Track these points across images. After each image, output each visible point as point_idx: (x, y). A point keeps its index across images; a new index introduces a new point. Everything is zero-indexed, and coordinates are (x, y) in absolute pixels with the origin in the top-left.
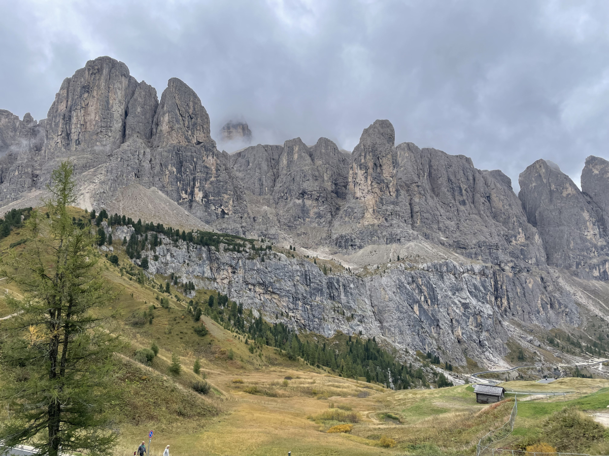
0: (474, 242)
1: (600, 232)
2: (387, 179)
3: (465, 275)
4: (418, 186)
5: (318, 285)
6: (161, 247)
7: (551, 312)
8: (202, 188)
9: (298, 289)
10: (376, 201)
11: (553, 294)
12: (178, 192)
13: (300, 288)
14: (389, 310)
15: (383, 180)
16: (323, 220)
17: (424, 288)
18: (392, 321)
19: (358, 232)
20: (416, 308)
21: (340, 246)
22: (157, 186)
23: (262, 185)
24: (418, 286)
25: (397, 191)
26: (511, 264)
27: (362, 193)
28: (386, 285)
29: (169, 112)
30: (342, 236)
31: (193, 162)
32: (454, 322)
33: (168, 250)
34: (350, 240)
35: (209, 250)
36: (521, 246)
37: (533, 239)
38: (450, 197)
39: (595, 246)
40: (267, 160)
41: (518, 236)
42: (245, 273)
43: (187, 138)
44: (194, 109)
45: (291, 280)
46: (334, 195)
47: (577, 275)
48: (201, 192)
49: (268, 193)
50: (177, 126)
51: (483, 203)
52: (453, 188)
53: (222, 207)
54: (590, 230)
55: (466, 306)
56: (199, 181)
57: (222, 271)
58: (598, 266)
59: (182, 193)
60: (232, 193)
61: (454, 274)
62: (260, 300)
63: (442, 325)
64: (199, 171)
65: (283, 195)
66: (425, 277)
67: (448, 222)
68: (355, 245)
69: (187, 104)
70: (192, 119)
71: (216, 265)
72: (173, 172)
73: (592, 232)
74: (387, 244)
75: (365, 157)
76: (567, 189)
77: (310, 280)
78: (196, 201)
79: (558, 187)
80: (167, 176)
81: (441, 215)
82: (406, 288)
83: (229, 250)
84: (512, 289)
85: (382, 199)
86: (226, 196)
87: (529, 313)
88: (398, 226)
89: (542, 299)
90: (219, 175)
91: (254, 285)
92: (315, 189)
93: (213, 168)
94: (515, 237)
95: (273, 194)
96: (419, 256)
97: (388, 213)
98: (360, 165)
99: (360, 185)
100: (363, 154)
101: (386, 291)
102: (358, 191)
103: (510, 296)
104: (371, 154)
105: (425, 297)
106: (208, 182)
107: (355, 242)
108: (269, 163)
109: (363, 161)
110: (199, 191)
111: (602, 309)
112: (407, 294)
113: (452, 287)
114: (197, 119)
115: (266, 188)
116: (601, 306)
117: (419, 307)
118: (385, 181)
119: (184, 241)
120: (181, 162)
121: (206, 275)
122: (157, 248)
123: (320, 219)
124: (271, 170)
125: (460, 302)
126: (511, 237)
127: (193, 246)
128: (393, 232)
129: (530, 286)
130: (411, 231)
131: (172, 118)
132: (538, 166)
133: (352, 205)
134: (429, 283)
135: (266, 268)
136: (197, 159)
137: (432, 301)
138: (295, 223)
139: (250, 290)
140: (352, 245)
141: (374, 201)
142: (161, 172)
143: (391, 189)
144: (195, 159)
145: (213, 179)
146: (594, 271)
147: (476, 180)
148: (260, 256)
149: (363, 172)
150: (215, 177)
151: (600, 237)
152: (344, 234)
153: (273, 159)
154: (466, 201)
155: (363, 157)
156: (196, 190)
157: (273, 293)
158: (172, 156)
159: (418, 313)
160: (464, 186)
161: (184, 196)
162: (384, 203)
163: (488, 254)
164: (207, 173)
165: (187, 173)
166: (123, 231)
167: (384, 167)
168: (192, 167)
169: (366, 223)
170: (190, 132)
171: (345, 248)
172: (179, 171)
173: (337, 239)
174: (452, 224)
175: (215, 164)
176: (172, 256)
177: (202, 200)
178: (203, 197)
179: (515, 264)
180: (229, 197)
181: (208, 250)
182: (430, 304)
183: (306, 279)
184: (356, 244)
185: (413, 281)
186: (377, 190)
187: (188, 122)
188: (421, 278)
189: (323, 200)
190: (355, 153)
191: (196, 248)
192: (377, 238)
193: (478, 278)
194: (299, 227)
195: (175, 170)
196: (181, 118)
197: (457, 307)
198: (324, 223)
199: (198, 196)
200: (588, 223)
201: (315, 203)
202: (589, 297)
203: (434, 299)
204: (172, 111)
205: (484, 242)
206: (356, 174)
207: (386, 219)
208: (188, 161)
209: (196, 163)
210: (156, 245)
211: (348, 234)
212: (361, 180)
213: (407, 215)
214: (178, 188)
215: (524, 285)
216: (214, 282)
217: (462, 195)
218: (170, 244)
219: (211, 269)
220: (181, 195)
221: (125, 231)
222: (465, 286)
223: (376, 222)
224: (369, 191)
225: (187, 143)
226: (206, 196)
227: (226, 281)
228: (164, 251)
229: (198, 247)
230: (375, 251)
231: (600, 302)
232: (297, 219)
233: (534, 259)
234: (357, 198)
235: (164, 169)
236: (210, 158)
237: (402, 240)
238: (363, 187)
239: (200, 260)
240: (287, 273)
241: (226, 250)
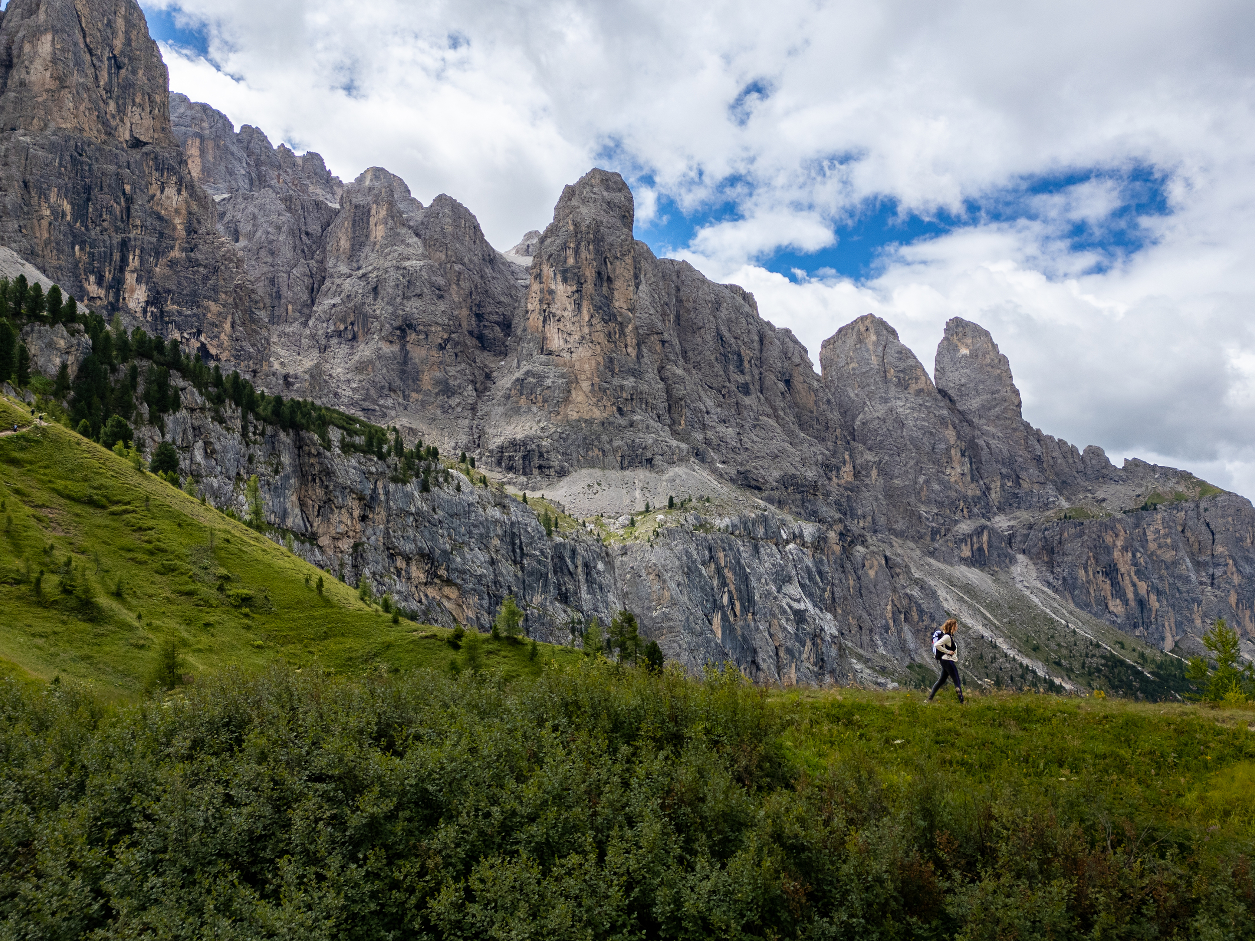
0: (776, 474)
1: (972, 470)
2: (621, 314)
3: (791, 546)
4: (663, 342)
5: (539, 562)
6: (178, 415)
7: (906, 628)
8: (144, 276)
9: (501, 574)
10: (598, 364)
11: (908, 591)
12: (76, 276)
13: (504, 571)
14: (671, 627)
15: (615, 316)
16: (454, 401)
17: (729, 574)
18: (678, 655)
19: (556, 437)
20: (717, 619)
21: (510, 469)
22: (13, 245)
23: (279, 296)
24: (719, 571)
25: (638, 345)
26: (839, 527)
27: (566, 341)
28: (663, 566)
29: (55, 31)
30: (514, 444)
31: (120, 194)
32: (782, 654)
33: (197, 430)
34: (537, 454)
35: (300, 445)
36: (846, 489)
37: (868, 476)
38: (722, 373)
39: (965, 498)
40: (291, 232)
41: (843, 469)
42: (388, 522)
43: (105, 123)
44: (128, 42)
45: (482, 546)
46: (475, 342)
47: (932, 554)
48: (144, 287)
49: (295, 319)
50: (76, 78)
51: (782, 393)
52: (725, 356)
53: (202, 339)
54: (955, 465)
55: (800, 617)
56: (137, 252)
57: (336, 511)
58: (971, 536)
59: (87, 279)
60: (231, 300)
61: (777, 545)
62: (420, 601)
63: (764, 660)
64: (139, 223)
65: (342, 327)
66: (731, 549)
67: (721, 429)
68: (549, 468)
69: (109, 21)
70: (119, 67)
71: (320, 492)
72: (64, 214)
73: (959, 470)
74: (622, 468)
75: (577, 252)
76: (917, 379)
77: (521, 549)
78: (128, 311)
79: (902, 375)
80: (45, 223)
81: (708, 413)
82: (701, 574)
83: (356, 448)
84: (840, 580)
85: (611, 360)
86: (214, 307)
87: (871, 631)
88: (648, 428)
89: (893, 601)
90: (196, 246)
91: (408, 559)
92: (440, 320)
93: (177, 221)
94: (838, 469)
95: (311, 323)
96: (708, 500)
97: (624, 395)
98: (564, 272)
99: (559, 320)
100: (572, 245)
101: (664, 581)
102: (556, 336)
103: (837, 595)
104: (591, 247)
105: (731, 599)
106: (163, 261)
107: (548, 459)
108: (298, 242)
109: (571, 261)
110: (139, 281)
111: (987, 623)
112: (703, 589)
113: (777, 573)
114: (134, 72)
115: (290, 307)
116: (986, 618)
117: (722, 619)
118: (619, 319)
119: (237, 405)
120: (88, 189)
121: (289, 523)
122: (169, 420)
123: (448, 397)
124: (302, 260)
125: (791, 607)
126: (831, 471)
127: (256, 427)
128: (637, 440)
129: (872, 573)
130: (674, 443)
131: (63, 50)
132: (862, 329)
133: (538, 368)
134: (739, 562)
135: (434, 510)
136: (134, 188)
137: (742, 605)
138: (381, 402)
139: (399, 572)
140: (540, 467)
141: (593, 362)
142: (26, 209)
143: (629, 339)
144: (128, 188)
145: (176, 253)
146: (963, 546)
147: (766, 342)
148: (417, 476)
149: (570, 289)
150: (183, 250)
151: (972, 479)
152: (519, 436)
153: (307, 234)
154: (751, 386)
155: (570, 252)
156: (130, 278)
157: (449, 582)
158: (61, 165)
159: (719, 634)
160: (746, 353)
161: (93, 289)
162: (617, 370)
163: (799, 503)
164: (161, 235)
165: (105, 224)
166: (51, 345)
167: (618, 284)
168: (117, 209)
169: (574, 416)
170: (112, 107)
171: (525, 474)
172: (80, 213)
173: (501, 449)
174: (730, 432)
175: (184, 212)
176: (209, 453)
177: (145, 311)
178: (147, 303)
179: (845, 526)
180: (221, 309)
181: (295, 442)
182: (738, 613)
183: (513, 544)
184: (552, 463)
185: (711, 558)
186: (601, 337)
187: (110, 74)
188: (724, 550)
189: (456, 350)
190: (549, 240)
191: (263, 434)
192: (600, 454)
193: (811, 553)
194: (393, 413)
195: (67, 207)
196: (87, 57)
197: (788, 620)
198: (459, 409)
199: (135, 296)
200: (953, 452)
201: (435, 354)
202: (961, 600)
203: (748, 602)
204: (63, 31)
205: (794, 476)
206: (551, 292)
207: (620, 410)
208: (106, 190)
209: (129, 200)
210: (165, 410)
211: (532, 440)
212: (565, 309)
213: (662, 405)
214: (77, 265)
215: (860, 572)
216: (312, 544)
217: (742, 372)
218: (203, 409)
219: (302, 505)
220: (86, 285)
221: (62, 343)
222: (794, 572)
223: (597, 413)
224: (583, 338)
225: (103, 137)
226: (155, 299)
227: (346, 545)
228: (185, 431)
229: (269, 430)
230: (599, 484)
231: (982, 609)
232: (386, 392)
233: (869, 519)
234: (550, 353)
235: (35, 201)
236: (171, 191)
237: (658, 460)
238: (569, 327)
239: (277, 472)
240: (475, 526)
241: (347, 448)
